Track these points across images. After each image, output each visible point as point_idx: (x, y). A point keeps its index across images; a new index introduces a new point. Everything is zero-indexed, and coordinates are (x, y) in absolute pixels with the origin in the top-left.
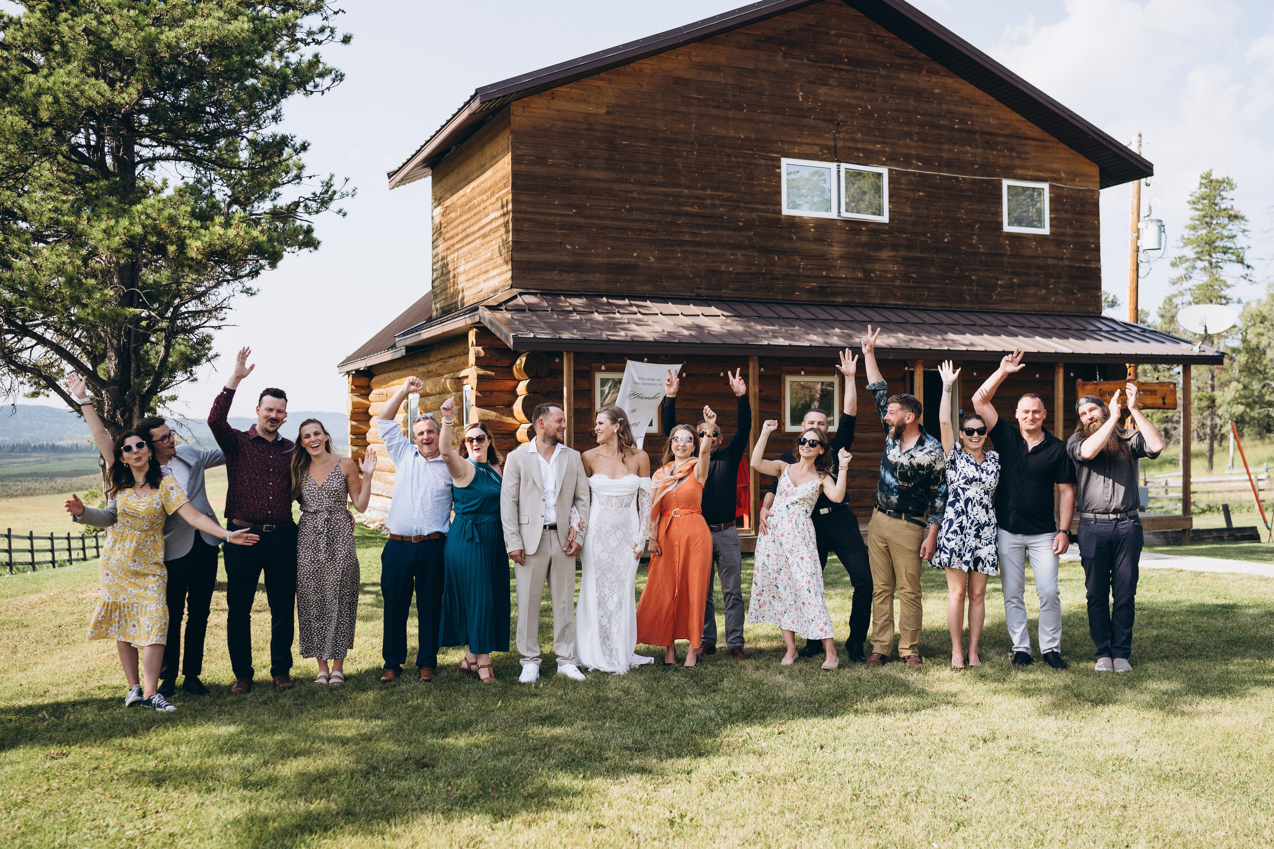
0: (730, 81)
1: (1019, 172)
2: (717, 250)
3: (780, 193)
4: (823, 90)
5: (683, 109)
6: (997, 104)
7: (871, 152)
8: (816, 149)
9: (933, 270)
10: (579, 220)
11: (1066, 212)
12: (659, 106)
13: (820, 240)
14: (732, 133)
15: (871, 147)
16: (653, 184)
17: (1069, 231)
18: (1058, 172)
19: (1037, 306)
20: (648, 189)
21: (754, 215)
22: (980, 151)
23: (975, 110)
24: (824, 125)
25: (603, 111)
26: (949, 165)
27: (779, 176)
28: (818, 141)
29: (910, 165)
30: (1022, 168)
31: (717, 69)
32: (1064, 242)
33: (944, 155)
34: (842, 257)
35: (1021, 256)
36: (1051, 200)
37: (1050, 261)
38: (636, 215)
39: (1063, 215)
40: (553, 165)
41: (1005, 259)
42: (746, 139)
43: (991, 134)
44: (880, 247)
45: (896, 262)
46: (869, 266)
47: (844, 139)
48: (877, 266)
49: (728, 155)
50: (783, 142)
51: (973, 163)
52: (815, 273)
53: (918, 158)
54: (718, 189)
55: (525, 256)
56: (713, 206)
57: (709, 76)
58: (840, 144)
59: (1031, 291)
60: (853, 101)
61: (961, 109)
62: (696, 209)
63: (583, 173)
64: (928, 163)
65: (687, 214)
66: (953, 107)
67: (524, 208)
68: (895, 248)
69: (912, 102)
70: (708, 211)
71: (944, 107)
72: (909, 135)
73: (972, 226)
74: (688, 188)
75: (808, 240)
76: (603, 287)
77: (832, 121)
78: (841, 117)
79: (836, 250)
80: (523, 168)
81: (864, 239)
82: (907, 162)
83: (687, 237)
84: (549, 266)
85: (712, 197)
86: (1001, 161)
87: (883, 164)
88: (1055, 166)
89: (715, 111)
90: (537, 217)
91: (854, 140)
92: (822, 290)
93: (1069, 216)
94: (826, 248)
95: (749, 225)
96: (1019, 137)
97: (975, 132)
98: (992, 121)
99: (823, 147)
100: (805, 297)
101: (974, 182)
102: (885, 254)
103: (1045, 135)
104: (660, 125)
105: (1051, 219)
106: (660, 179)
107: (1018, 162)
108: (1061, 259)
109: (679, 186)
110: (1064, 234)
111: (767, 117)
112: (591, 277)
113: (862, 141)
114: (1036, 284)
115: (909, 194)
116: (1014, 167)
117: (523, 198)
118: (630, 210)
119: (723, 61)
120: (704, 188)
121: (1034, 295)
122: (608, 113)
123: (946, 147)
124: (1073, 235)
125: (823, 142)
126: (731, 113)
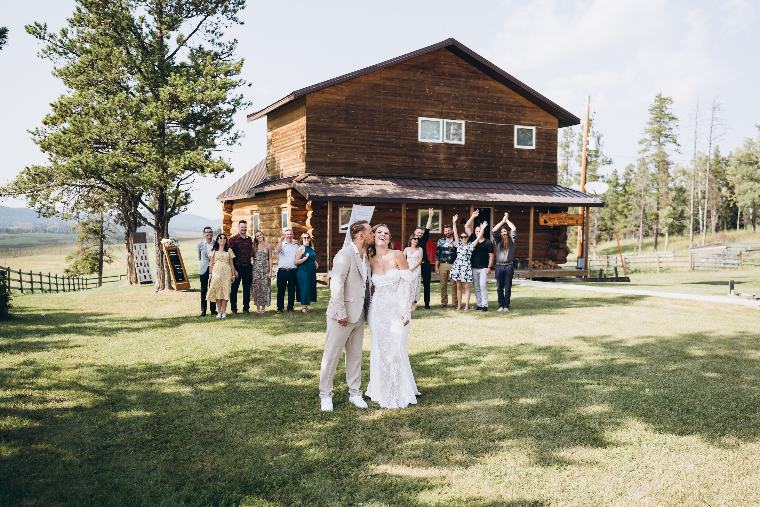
0: (397, 85)
1: (522, 122)
2: (390, 157)
3: (417, 132)
4: (437, 88)
5: (378, 97)
6: (513, 92)
7: (457, 114)
8: (434, 113)
9: (483, 165)
10: (333, 144)
11: (543, 139)
12: (367, 96)
13: (434, 152)
14: (398, 107)
15: (457, 112)
16: (364, 129)
17: (544, 147)
18: (540, 122)
19: (529, 180)
20: (362, 131)
21: (407, 142)
22: (505, 113)
23: (503, 95)
24: (437, 103)
25: (344, 98)
26: (491, 119)
27: (417, 125)
28: (435, 110)
29: (474, 119)
30: (523, 120)
31: (392, 79)
32: (541, 152)
33: (490, 115)
34: (444, 159)
35: (522, 159)
36: (536, 134)
37: (535, 161)
38: (357, 142)
39: (541, 141)
40: (323, 121)
41: (515, 160)
42: (404, 109)
43: (510, 106)
44: (460, 155)
45: (467, 161)
46: (455, 163)
47: (446, 109)
48: (459, 163)
49: (396, 116)
50: (420, 110)
51: (502, 118)
52: (432, 166)
53: (478, 116)
54: (391, 131)
55: (311, 160)
56: (389, 138)
57: (388, 83)
58: (444, 111)
59: (526, 173)
60: (450, 92)
61: (497, 95)
62: (382, 139)
63: (335, 124)
64: (482, 119)
65: (379, 141)
66: (494, 94)
67: (311, 139)
68: (467, 155)
69: (476, 92)
70: (387, 140)
71: (490, 94)
72: (474, 107)
73: (501, 146)
74: (379, 130)
75: (429, 152)
76: (343, 172)
77: (441, 101)
78: (445, 99)
79: (442, 156)
80: (311, 123)
81: (454, 151)
82: (473, 117)
83: (378, 151)
84: (321, 164)
85: (389, 134)
86: (514, 117)
87: (462, 119)
88: (538, 119)
89: (391, 98)
90: (316, 143)
91: (450, 109)
92: (435, 173)
93: (544, 141)
94: (437, 156)
95: (404, 146)
96: (522, 107)
97: (503, 105)
98: (511, 100)
99: (436, 112)
100: (428, 176)
101: (502, 126)
102: (462, 158)
103: (534, 106)
104: (368, 104)
105: (536, 142)
106: (367, 127)
107: (522, 118)
108: (540, 160)
109: (375, 129)
110: (541, 149)
111: (413, 100)
112: (338, 168)
113: (454, 109)
114: (529, 171)
115: (473, 132)
116: (520, 120)
117: (311, 135)
118: (355, 140)
119: (394, 76)
120: (385, 130)
121: (528, 175)
122: (346, 99)
123: (490, 111)
124: (546, 149)
125: (436, 110)
126: (398, 98)
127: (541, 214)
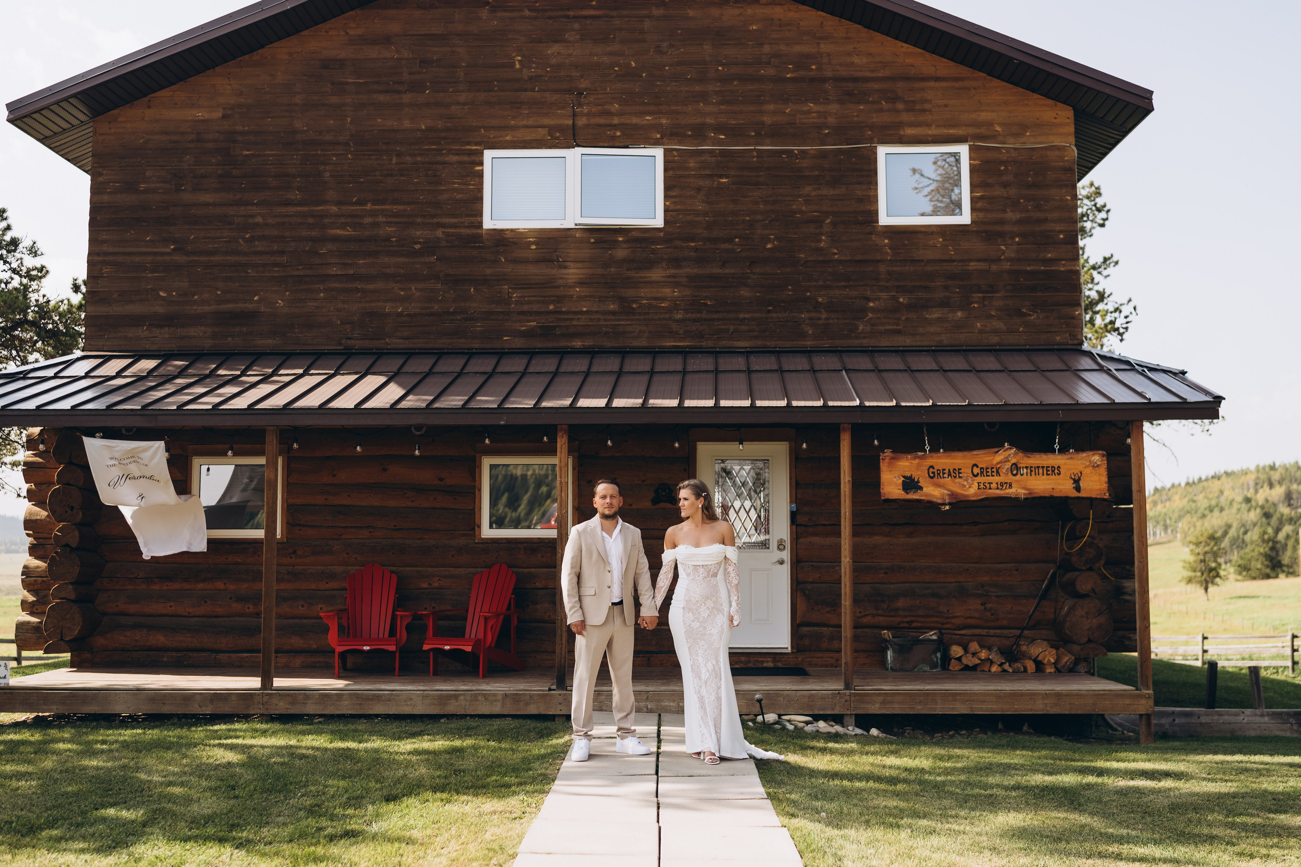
0: (406, 54)
1: (910, 131)
2: (379, 285)
3: (481, 199)
4: (554, 49)
5: (334, 100)
6: (864, 32)
7: (636, 127)
8: (542, 132)
9: (745, 293)
10: (180, 259)
11: (1005, 185)
12: (298, 99)
13: (547, 260)
14: (407, 124)
15: (635, 120)
16: (287, 203)
17: (1010, 215)
18: (990, 124)
19: (946, 339)
20: (283, 210)
21: (439, 233)
22: (834, 107)
23: (825, 47)
24: (556, 97)
25: (218, 114)
26: (776, 133)
27: (481, 175)
28: (546, 121)
29: (703, 139)
30: (912, 125)
31: (387, 40)
32: (1001, 235)
33: (767, 120)
34: (581, 283)
35: (914, 261)
36: (973, 170)
37: (973, 266)
38: (260, 246)
39: (998, 192)
40: (146, 191)
41: (882, 268)
42: (429, 129)
43: (855, 80)
44: (649, 264)
45: (677, 284)
46: (630, 293)
47: (589, 115)
48: (644, 292)
49: (399, 155)
50: (486, 128)
51: (820, 127)
52: (535, 308)
53: (719, 129)
54: (383, 202)
55: (102, 310)
56: (375, 225)
57: (373, 52)
58: (582, 121)
59: (935, 314)
60: (606, 59)
61: (797, 49)
62: (349, 232)
63: (187, 197)
64: (735, 133)
65: (335, 239)
66: (783, 47)
67: (105, 248)
68: (675, 262)
69: (707, 48)
70: (367, 233)
71: (767, 49)
72: (703, 97)
73: (819, 222)
74: (339, 203)
75: (526, 261)
76: (208, 344)
77: (569, 91)
78: (583, 84)
79: (573, 273)
80: (106, 198)
81: (621, 253)
82: (699, 133)
83: (334, 271)
84: (136, 321)
85: (373, 214)
86: (876, 119)
87: (655, 143)
88: (984, 116)
89: (382, 98)
90: (120, 259)
91: (609, 113)
92: (546, 332)
93: (1013, 192)
94: (554, 271)
95: (430, 247)
96: (907, 78)
97: (824, 80)
98: (856, 60)
99: (551, 129)
100: (519, 343)
101: (823, 155)
102: (657, 274)
103: (963, 71)
104: (298, 125)
105: (973, 200)
106: (296, 195)
107: (905, 117)
108: (998, 260)
109: (325, 202)
110: (1001, 222)
111: (463, 97)
112: (192, 331)
113: (620, 114)
114: (945, 304)
115: (707, 183)
116: (900, 125)
117: (104, 236)
118: (253, 239)
119: (395, 28)
120: (360, 203)
121: (940, 320)
122: (224, 117)
123: (771, 107)
124: (1020, 222)
125: (552, 122)
126: (407, 98)
127: (888, 453)
